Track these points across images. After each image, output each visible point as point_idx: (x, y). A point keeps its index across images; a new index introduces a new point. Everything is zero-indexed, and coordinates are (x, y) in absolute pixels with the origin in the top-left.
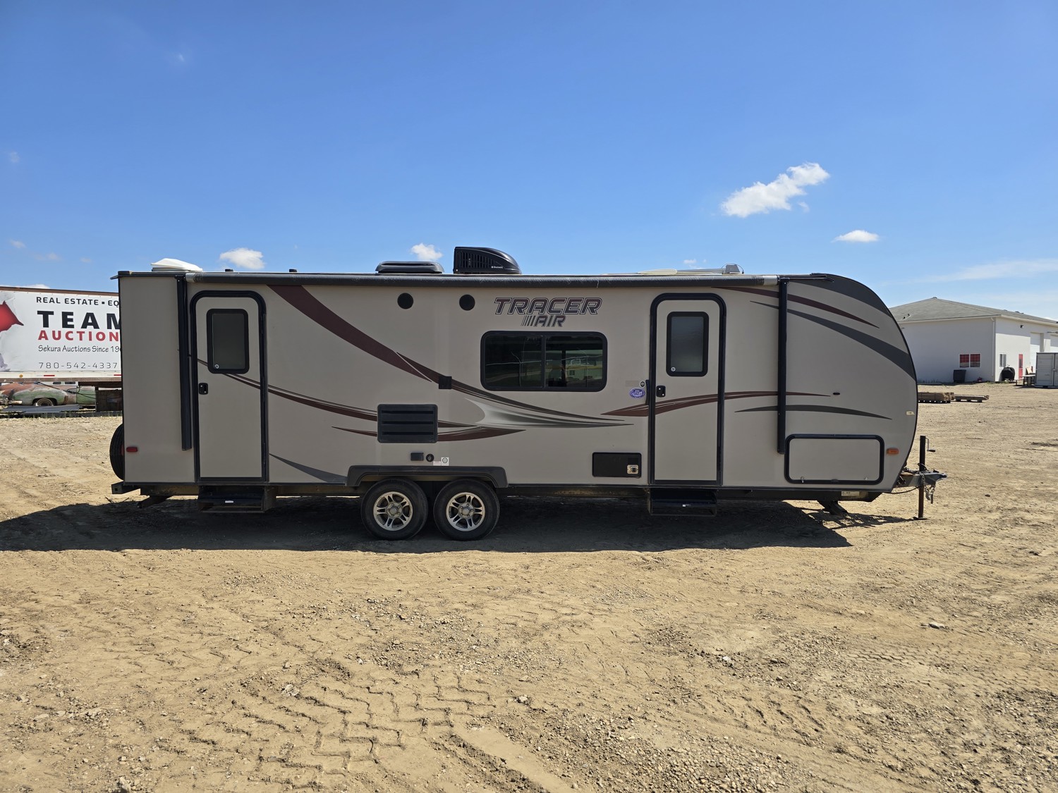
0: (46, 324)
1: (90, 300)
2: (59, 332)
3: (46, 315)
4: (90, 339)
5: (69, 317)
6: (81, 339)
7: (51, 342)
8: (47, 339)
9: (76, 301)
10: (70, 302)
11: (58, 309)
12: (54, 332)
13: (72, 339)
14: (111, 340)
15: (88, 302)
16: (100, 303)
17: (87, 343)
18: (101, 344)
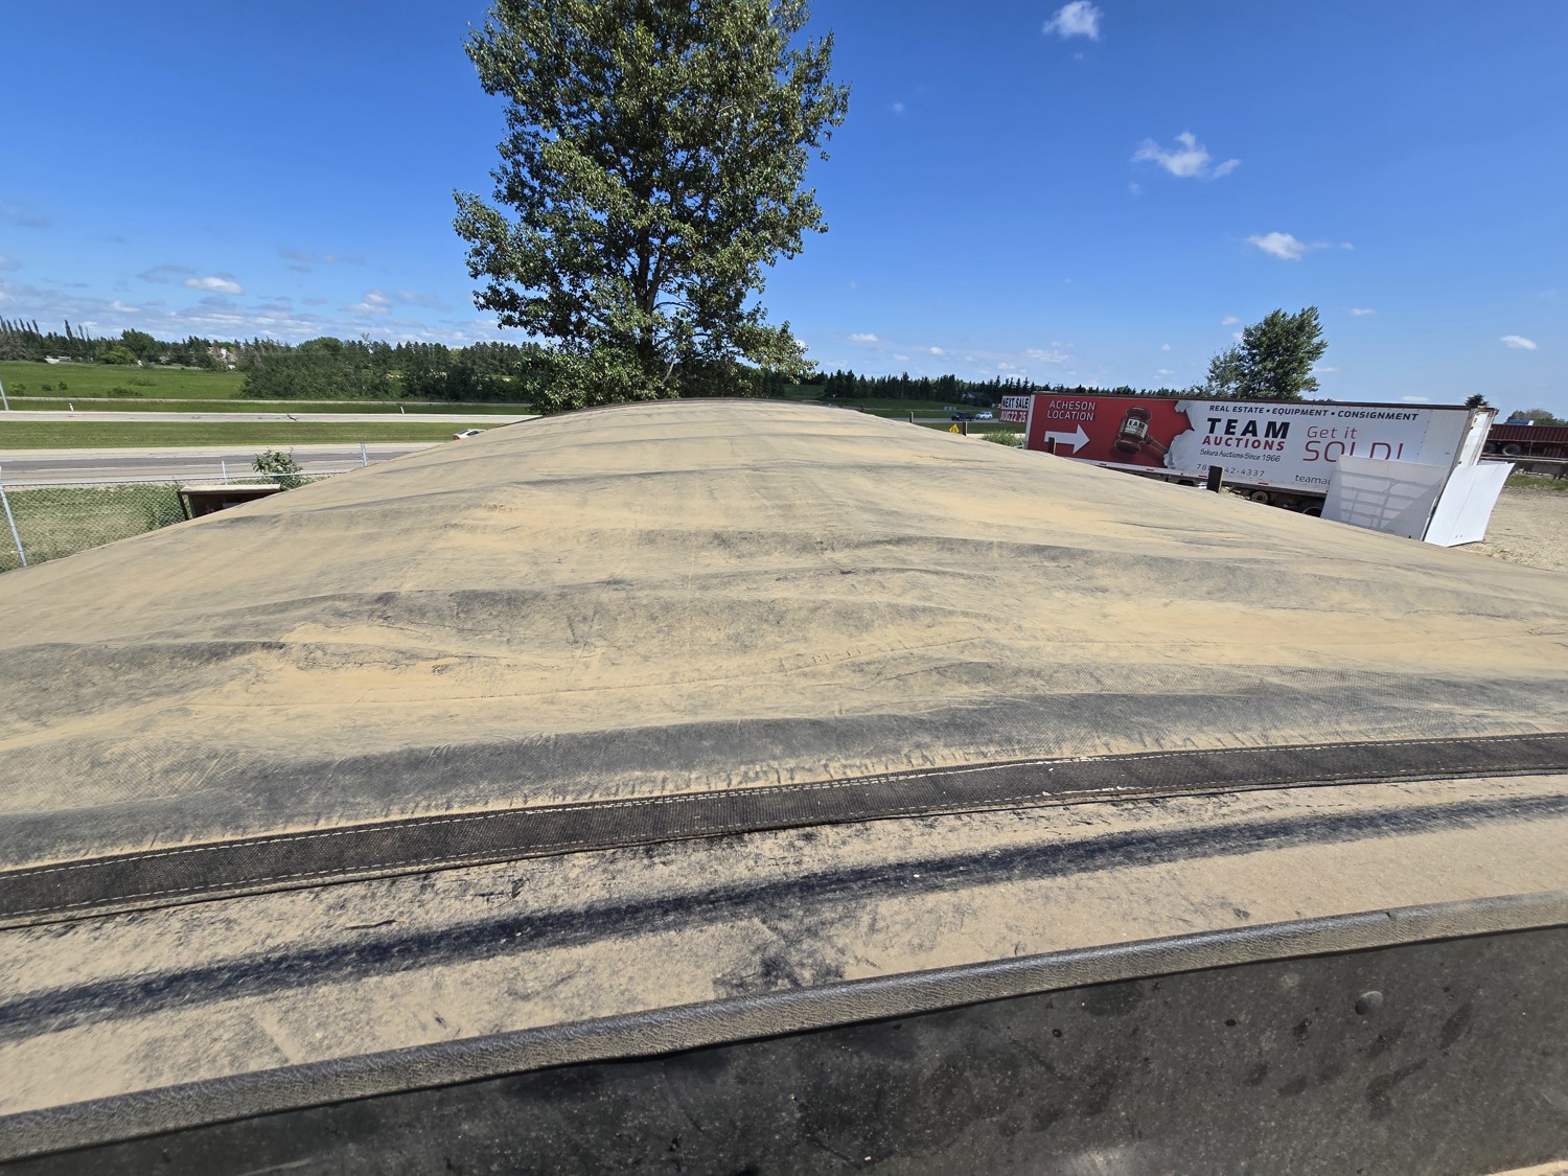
0: (1212, 431)
1: (1257, 408)
2: (1221, 438)
3: (1214, 421)
4: (1246, 447)
5: (1233, 424)
6: (1237, 446)
7: (1212, 447)
8: (1209, 444)
9: (1243, 409)
10: (1238, 410)
11: (1225, 417)
12: (1216, 437)
13: (1229, 445)
14: (1265, 448)
15: (1254, 410)
16: (1265, 411)
17: (1242, 450)
18: (1254, 452)
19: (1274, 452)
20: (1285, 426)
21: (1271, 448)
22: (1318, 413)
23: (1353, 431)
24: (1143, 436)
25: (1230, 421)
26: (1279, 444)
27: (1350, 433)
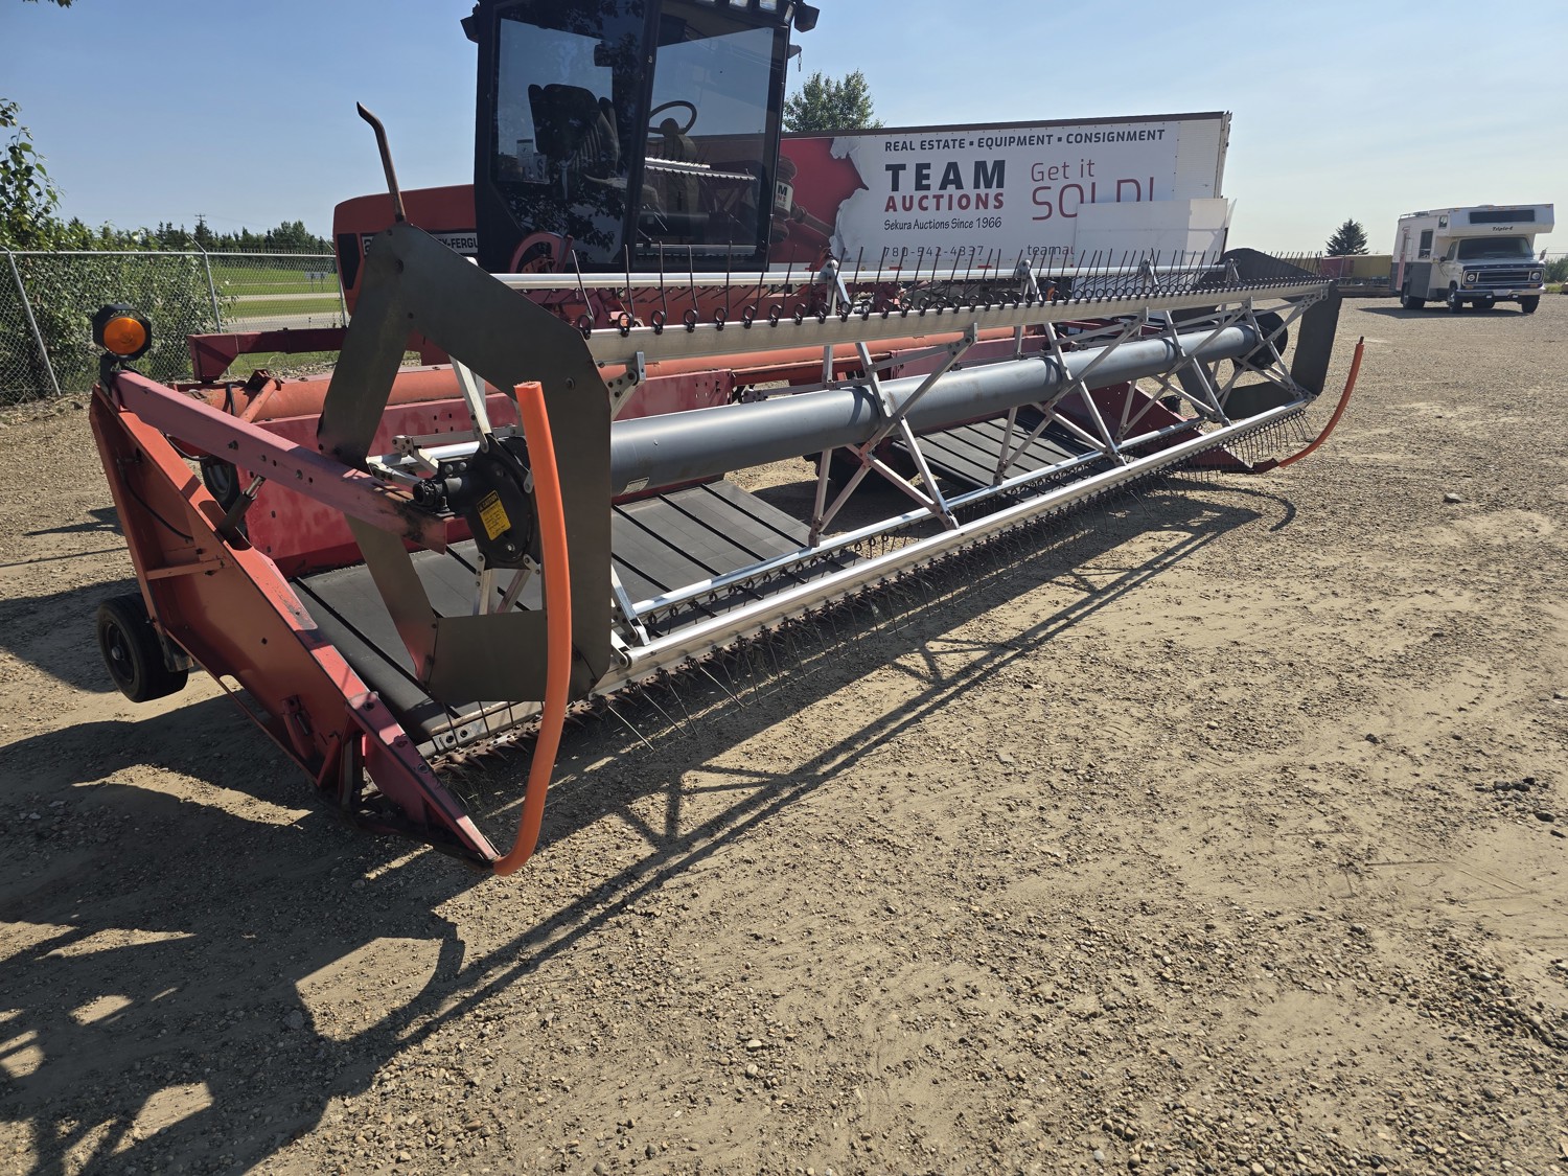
0: (895, 187)
1: (954, 141)
2: (911, 197)
3: (895, 169)
4: (950, 208)
5: (925, 172)
6: (938, 208)
7: (900, 216)
8: (895, 210)
9: (935, 144)
10: (927, 146)
11: (911, 159)
12: (904, 198)
13: (926, 209)
14: (977, 208)
15: (951, 144)
16: (967, 143)
17: (945, 215)
18: (964, 215)
19: (991, 212)
20: (1000, 166)
21: (986, 207)
22: (1041, 140)
23: (1090, 164)
24: (788, 208)
25: (920, 167)
26: (996, 198)
27: (1086, 168)
